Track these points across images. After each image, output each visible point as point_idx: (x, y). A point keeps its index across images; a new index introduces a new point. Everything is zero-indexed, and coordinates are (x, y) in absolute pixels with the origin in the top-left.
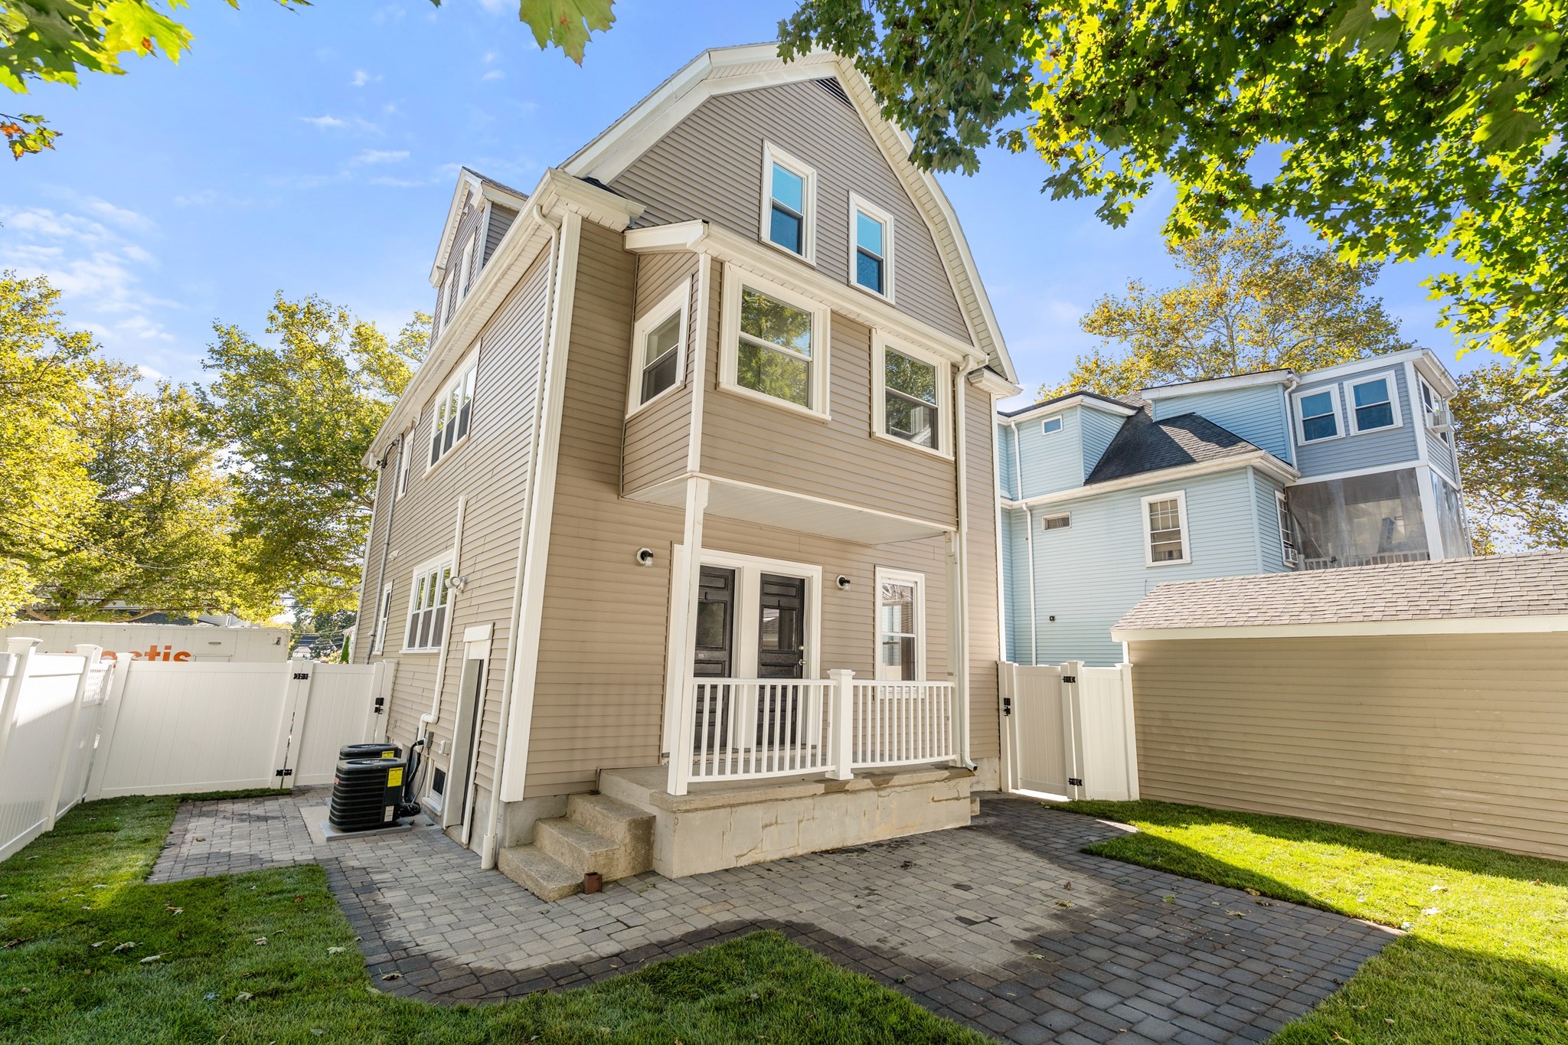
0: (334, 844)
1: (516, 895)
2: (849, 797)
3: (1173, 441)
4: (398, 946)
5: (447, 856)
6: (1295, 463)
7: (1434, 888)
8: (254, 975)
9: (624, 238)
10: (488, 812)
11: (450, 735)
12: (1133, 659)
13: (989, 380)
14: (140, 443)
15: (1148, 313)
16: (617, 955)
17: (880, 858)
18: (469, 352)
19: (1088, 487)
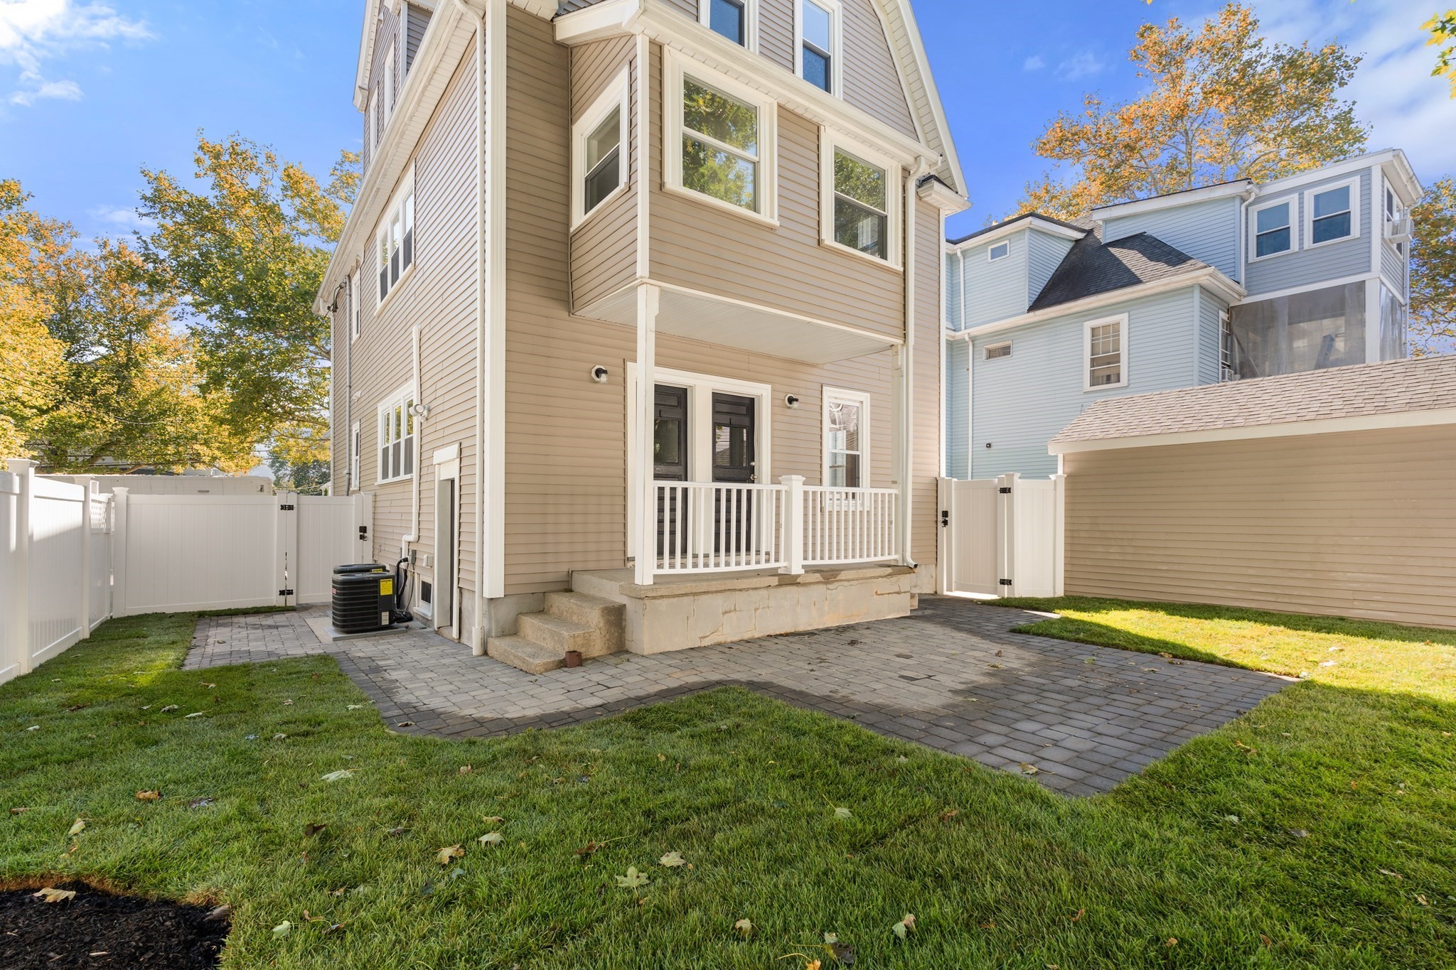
0: (340, 643)
1: (507, 671)
2: (801, 589)
3: (1121, 263)
4: (408, 705)
5: (441, 648)
6: (1243, 281)
7: (1331, 649)
8: (285, 723)
9: (553, 28)
10: (473, 610)
11: (432, 549)
12: (1068, 470)
13: (939, 193)
14: (92, 302)
15: (1104, 130)
16: (601, 706)
17: (828, 639)
18: (404, 176)
19: (1031, 314)
